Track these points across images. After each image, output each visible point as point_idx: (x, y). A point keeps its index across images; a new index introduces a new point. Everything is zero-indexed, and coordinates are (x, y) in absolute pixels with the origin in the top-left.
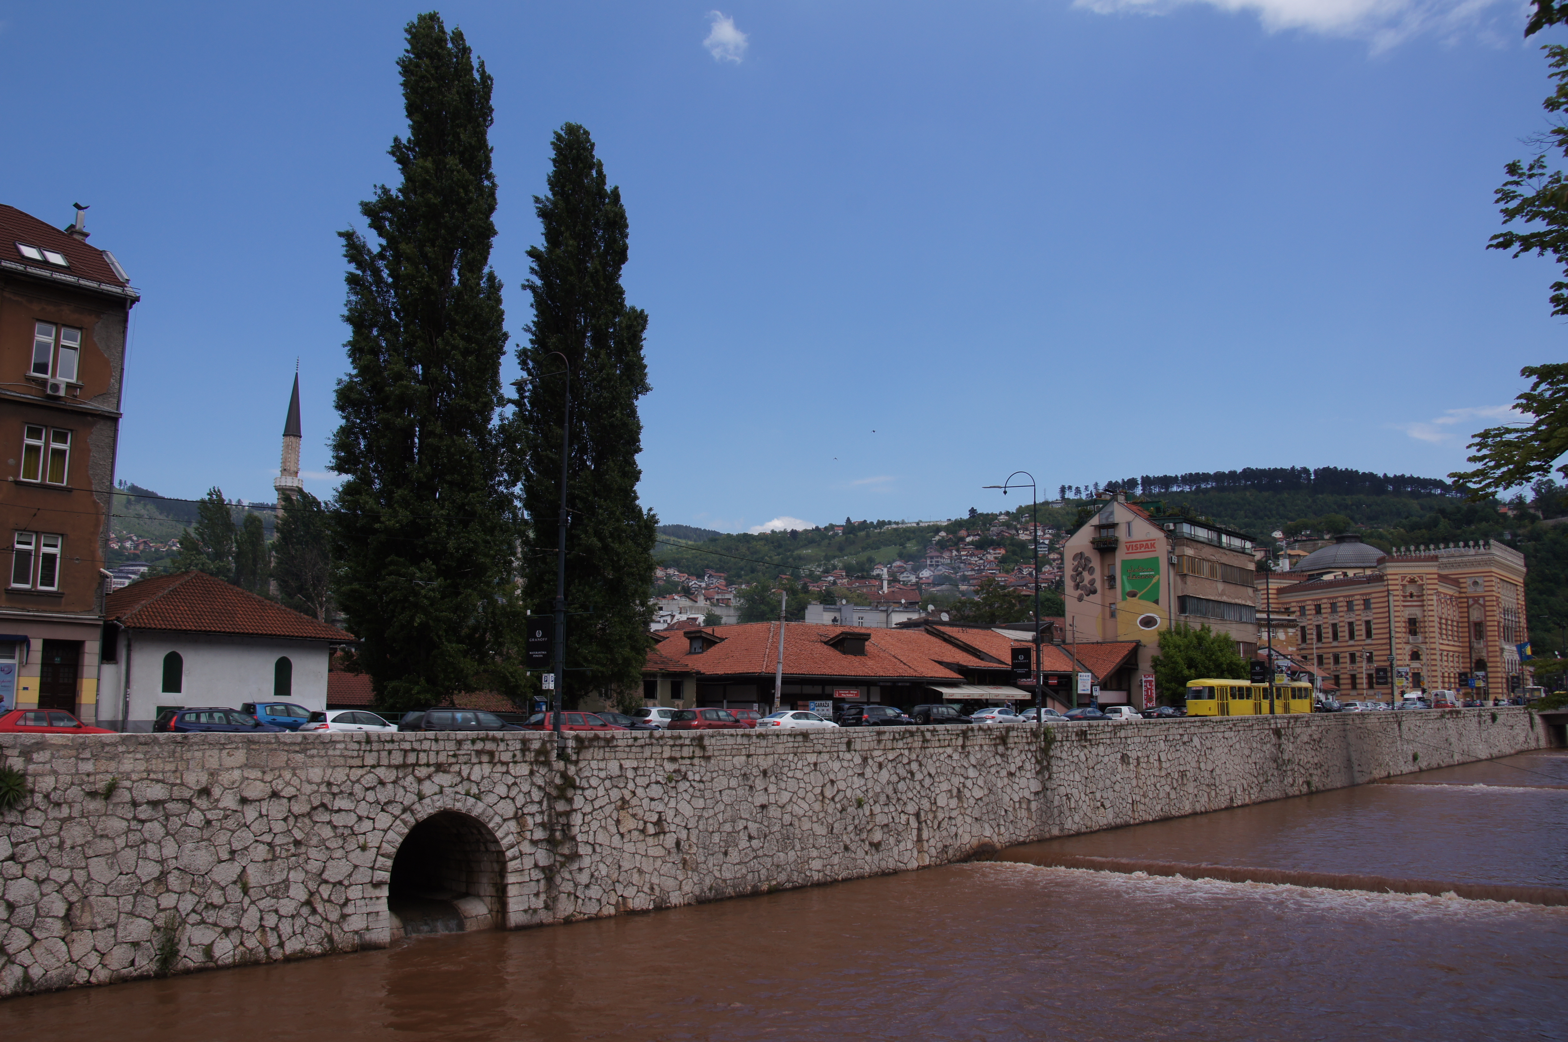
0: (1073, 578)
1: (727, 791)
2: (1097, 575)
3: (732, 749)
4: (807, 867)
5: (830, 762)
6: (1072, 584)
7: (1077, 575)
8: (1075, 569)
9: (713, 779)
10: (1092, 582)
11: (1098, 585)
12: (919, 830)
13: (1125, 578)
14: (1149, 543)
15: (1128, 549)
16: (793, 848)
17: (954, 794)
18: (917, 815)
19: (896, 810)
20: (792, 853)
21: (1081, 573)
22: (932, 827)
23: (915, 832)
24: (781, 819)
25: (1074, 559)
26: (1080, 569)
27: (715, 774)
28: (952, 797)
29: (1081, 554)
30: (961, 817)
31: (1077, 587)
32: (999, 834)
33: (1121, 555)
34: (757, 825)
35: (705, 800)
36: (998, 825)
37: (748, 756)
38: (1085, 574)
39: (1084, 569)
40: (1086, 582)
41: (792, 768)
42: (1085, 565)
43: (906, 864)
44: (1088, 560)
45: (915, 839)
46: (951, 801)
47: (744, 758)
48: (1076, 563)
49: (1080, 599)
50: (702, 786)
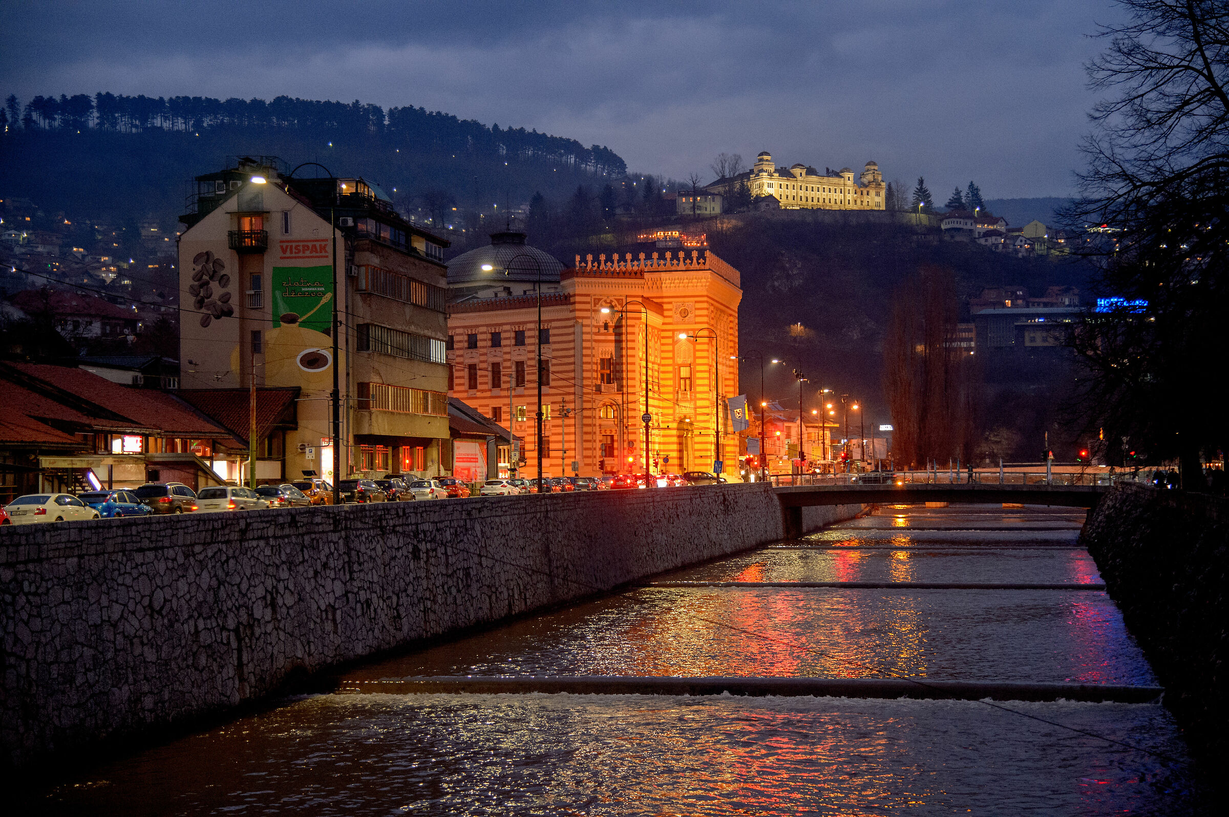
0: (194, 291)
1: (63, 606)
2: (233, 288)
3: (66, 547)
4: (139, 706)
5: (156, 562)
6: (193, 299)
7: (201, 286)
8: (198, 277)
9: (48, 589)
10: (226, 298)
11: (234, 302)
12: (240, 650)
13: (278, 294)
14: (317, 244)
15: (284, 251)
16: (126, 682)
17: (269, 602)
18: (236, 631)
19: (218, 625)
20: (126, 688)
21: (207, 283)
22: (251, 647)
23: (235, 656)
24: (114, 643)
25: (196, 261)
26: (205, 277)
27: (50, 585)
28: (266, 606)
29: (208, 254)
30: (275, 632)
31: (200, 303)
32: (310, 655)
33: (272, 261)
34: (92, 652)
35: (42, 619)
36: (309, 643)
37: (81, 557)
38: (214, 285)
39: (212, 278)
40: (215, 297)
41: (122, 571)
42: (215, 272)
43: (228, 697)
44: (218, 264)
45: (236, 664)
46: (266, 610)
47: (76, 560)
48: (199, 268)
49: (205, 323)
50: (37, 599)
